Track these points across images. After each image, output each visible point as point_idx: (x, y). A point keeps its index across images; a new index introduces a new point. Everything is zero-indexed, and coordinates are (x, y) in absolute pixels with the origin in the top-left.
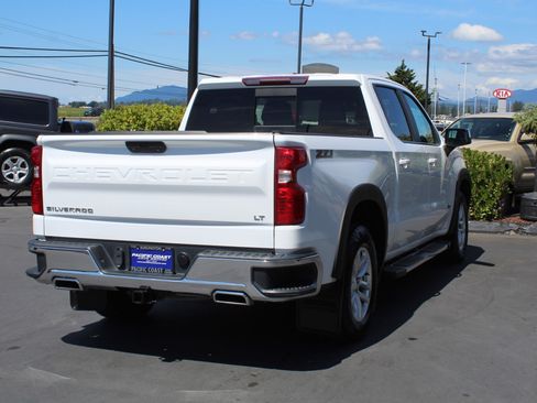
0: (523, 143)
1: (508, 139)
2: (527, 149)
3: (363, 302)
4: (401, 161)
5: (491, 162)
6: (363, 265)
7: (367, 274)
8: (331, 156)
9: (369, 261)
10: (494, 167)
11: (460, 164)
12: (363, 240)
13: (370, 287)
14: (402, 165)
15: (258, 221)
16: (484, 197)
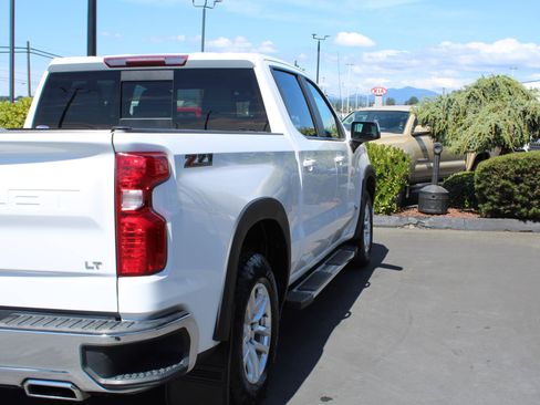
0: (416, 136)
1: (402, 131)
2: (419, 140)
3: (259, 353)
4: (306, 163)
5: (390, 154)
6: (260, 306)
7: (265, 315)
8: (210, 163)
9: (267, 299)
10: (392, 160)
11: (365, 161)
12: (259, 273)
13: (269, 331)
14: (307, 168)
15: (92, 270)
16: (383, 191)
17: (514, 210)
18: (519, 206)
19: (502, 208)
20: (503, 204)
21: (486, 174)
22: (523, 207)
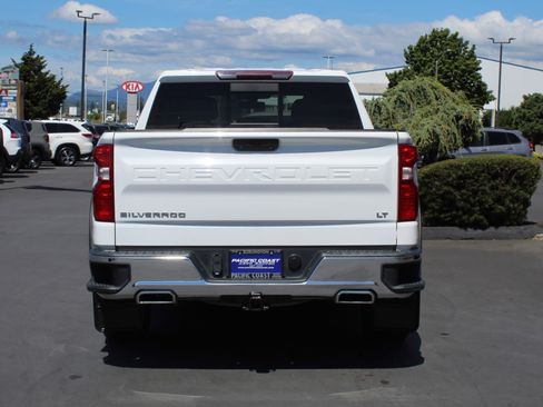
15: (381, 218)
17: (455, 217)
18: (460, 213)
19: (442, 216)
20: (444, 212)
21: (427, 180)
22: (464, 213)
